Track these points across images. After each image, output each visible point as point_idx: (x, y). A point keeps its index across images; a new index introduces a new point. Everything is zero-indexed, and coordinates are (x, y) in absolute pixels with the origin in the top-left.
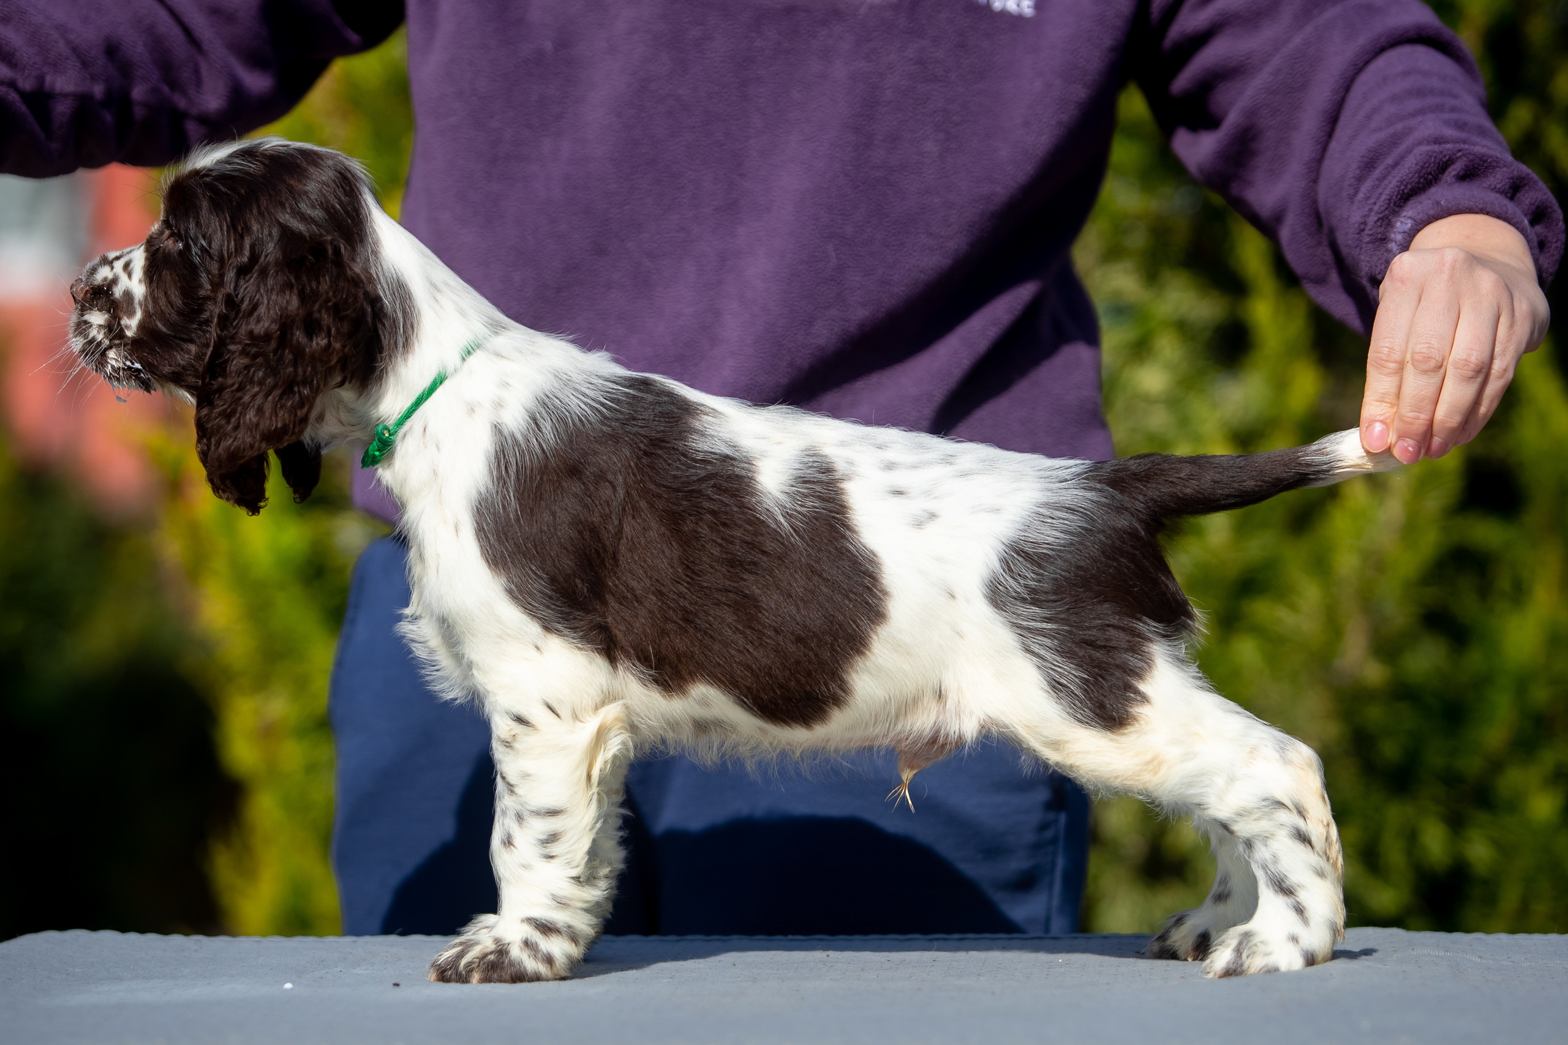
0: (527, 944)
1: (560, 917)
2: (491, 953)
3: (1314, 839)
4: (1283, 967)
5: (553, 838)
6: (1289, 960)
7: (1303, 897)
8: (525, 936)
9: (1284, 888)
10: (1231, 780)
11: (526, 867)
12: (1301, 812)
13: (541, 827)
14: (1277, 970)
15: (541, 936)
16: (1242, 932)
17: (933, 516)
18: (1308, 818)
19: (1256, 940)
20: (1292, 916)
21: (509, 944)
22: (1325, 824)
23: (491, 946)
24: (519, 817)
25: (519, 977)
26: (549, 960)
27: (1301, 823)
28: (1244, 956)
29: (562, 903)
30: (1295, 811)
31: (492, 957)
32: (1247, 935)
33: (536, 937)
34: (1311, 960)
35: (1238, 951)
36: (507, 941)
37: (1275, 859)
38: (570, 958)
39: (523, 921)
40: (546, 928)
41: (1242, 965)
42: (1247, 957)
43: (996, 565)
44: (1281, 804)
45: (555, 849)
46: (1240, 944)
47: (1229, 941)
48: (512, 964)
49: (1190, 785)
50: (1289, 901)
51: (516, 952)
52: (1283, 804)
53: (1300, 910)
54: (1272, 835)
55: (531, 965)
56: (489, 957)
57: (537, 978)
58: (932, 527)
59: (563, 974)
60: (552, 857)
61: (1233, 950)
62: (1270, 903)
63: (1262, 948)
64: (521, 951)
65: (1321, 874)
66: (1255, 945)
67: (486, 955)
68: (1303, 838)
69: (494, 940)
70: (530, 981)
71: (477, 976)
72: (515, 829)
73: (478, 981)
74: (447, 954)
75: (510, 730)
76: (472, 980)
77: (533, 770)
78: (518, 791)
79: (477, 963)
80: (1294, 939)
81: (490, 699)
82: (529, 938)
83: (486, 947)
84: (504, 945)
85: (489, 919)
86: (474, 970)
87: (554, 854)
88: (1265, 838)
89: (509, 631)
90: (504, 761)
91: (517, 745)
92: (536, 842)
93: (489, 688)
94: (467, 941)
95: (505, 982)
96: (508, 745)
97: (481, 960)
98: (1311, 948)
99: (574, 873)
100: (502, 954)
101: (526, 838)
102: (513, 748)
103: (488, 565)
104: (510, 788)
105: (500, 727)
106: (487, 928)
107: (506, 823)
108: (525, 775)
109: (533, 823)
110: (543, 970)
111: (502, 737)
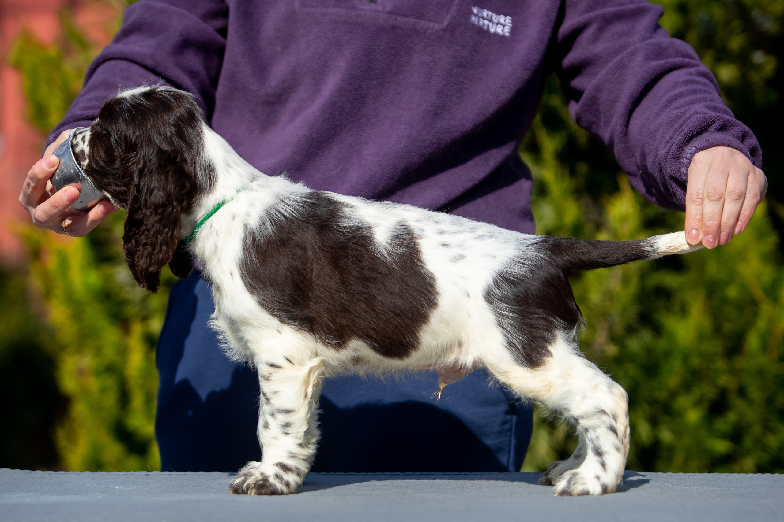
0: (277, 476)
1: (292, 463)
2: (260, 480)
3: (619, 431)
4: (591, 492)
5: (287, 425)
6: (595, 488)
7: (607, 458)
8: (276, 472)
9: (599, 453)
10: (584, 397)
11: (276, 438)
12: (615, 417)
13: (282, 418)
14: (587, 493)
15: (283, 472)
16: (573, 473)
17: (462, 257)
18: (617, 421)
19: (578, 477)
20: (599, 467)
22: (625, 426)
23: (260, 477)
24: (273, 415)
25: (274, 492)
26: (287, 484)
27: (613, 422)
28: (572, 484)
29: (293, 456)
30: (612, 417)
31: (261, 482)
32: (575, 474)
33: (281, 472)
34: (605, 490)
35: (569, 481)
36: (267, 475)
37: (598, 438)
38: (297, 483)
39: (274, 465)
40: (285, 468)
41: (570, 489)
43: (491, 282)
44: (604, 412)
45: (289, 430)
46: (571, 478)
47: (566, 477)
48: (271, 485)
49: (563, 399)
50: (599, 459)
51: (272, 480)
52: (606, 412)
53: (603, 465)
54: (599, 426)
55: (279, 486)
57: (282, 493)
58: (461, 263)
59: (293, 491)
60: (288, 434)
61: (567, 481)
62: (591, 460)
63: (581, 481)
64: (275, 479)
65: (618, 449)
67: (258, 481)
68: (613, 430)
69: (261, 474)
70: (279, 495)
71: (254, 491)
72: (270, 419)
73: (255, 494)
74: (238, 480)
75: (268, 371)
76: (251, 493)
77: (278, 389)
78: (271, 401)
79: (253, 485)
80: (598, 478)
81: (257, 357)
82: (278, 473)
83: (257, 477)
84: (266, 477)
85: (255, 464)
86: (251, 489)
87: (289, 432)
88: (594, 428)
89: (264, 324)
90: (265, 386)
91: (271, 378)
92: (280, 427)
93: (256, 351)
94: (247, 473)
95: (268, 494)
96: (267, 379)
97: (255, 484)
98: (606, 483)
99: (299, 441)
100: (266, 481)
101: (275, 424)
102: (270, 380)
103: (249, 292)
104: (267, 399)
105: (263, 370)
106: (253, 468)
107: (265, 417)
108: (275, 392)
109: (279, 416)
110: (285, 489)
111: (264, 375)
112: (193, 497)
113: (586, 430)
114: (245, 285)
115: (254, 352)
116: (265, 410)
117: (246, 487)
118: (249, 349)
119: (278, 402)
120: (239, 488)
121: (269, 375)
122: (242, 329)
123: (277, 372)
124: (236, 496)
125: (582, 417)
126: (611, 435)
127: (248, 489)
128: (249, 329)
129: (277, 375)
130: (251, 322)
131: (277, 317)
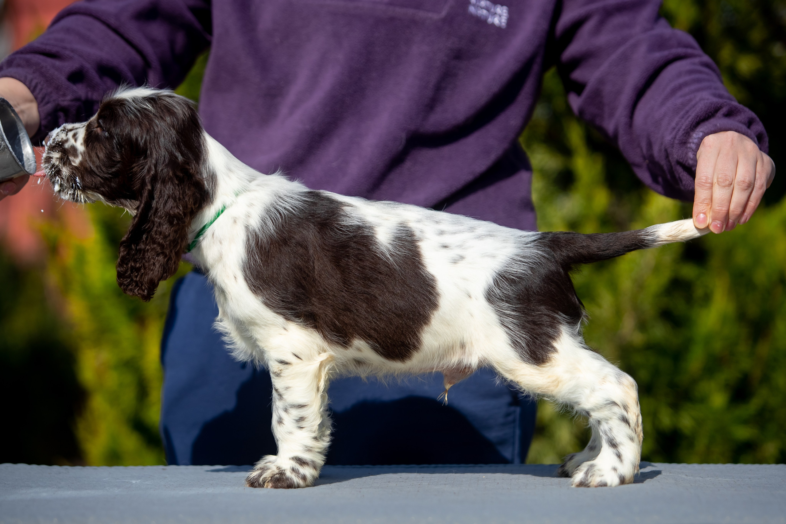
0: (293, 470)
1: (307, 456)
2: (277, 474)
3: (631, 422)
4: (609, 483)
5: (301, 419)
6: (612, 480)
7: (622, 449)
8: (292, 466)
9: (613, 444)
10: (593, 390)
11: (290, 433)
12: (625, 408)
13: (296, 413)
14: (605, 485)
15: (299, 466)
16: (589, 465)
17: (462, 258)
18: (629, 411)
19: (596, 468)
20: (615, 458)
21: (285, 470)
22: (637, 415)
23: (277, 471)
24: (286, 410)
25: (291, 486)
26: (304, 478)
27: (625, 413)
28: (589, 475)
29: (309, 450)
30: (622, 408)
31: (277, 476)
32: (592, 466)
33: (297, 466)
34: (623, 481)
35: (587, 473)
36: (283, 469)
37: (611, 430)
38: (313, 476)
39: (290, 459)
40: (301, 462)
41: (587, 481)
42: (590, 477)
43: (491, 282)
44: (614, 403)
45: (303, 424)
46: (588, 470)
47: (583, 468)
48: (287, 479)
49: (572, 393)
50: (615, 450)
51: (289, 474)
52: (616, 404)
53: (619, 456)
54: (611, 418)
55: (296, 480)
56: (276, 476)
57: (298, 486)
58: (461, 264)
59: (310, 484)
60: (302, 428)
61: (584, 473)
62: (606, 452)
63: (598, 473)
64: (291, 473)
65: (632, 439)
66: (594, 471)
67: (275, 475)
68: (625, 420)
69: (277, 468)
70: (295, 488)
71: (270, 485)
72: (283, 415)
73: (271, 487)
74: (254, 474)
75: (278, 368)
76: (267, 486)
77: (290, 385)
78: (284, 396)
79: (270, 478)
80: (615, 469)
81: (267, 354)
82: (294, 467)
83: (274, 471)
84: (283, 470)
85: (271, 458)
86: (268, 482)
87: (303, 426)
88: (607, 420)
89: (269, 322)
90: (277, 383)
91: (282, 374)
92: (295, 421)
93: (266, 349)
94: (264, 467)
95: (284, 488)
96: (278, 375)
97: (272, 477)
98: (623, 474)
99: (314, 435)
100: (283, 475)
101: (289, 419)
102: (280, 376)
103: (253, 293)
104: (280, 395)
105: (274, 367)
106: (270, 462)
107: (279, 412)
108: (287, 388)
109: (292, 412)
110: (301, 482)
111: (275, 371)
112: (210, 491)
113: (599, 422)
114: (249, 286)
115: (264, 350)
116: (278, 406)
117: (262, 480)
118: (258, 346)
119: (292, 397)
120: (255, 482)
121: (279, 372)
122: (250, 329)
123: (287, 369)
124: (252, 489)
125: (593, 410)
126: (623, 425)
127: (264, 483)
128: (257, 328)
129: (287, 371)
130: (258, 321)
131: (282, 315)
